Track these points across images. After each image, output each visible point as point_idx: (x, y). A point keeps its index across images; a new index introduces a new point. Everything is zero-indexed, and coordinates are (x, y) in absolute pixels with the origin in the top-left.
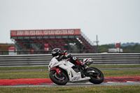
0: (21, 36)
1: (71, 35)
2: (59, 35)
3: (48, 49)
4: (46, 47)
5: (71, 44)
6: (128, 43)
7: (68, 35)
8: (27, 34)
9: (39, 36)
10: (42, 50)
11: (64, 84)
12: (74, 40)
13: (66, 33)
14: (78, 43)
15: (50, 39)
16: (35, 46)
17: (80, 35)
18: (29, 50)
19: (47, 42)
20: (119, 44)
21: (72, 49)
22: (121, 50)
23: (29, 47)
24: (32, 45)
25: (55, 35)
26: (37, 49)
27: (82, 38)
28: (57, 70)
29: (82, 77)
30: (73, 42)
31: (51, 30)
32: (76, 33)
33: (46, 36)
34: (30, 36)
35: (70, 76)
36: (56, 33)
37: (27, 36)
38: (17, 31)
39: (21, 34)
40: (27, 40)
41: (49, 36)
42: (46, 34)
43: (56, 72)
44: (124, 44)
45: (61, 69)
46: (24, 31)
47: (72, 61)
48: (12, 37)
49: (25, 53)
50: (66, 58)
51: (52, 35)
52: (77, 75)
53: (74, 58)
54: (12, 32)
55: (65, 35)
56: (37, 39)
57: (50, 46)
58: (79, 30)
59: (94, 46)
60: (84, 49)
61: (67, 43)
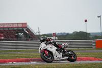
1: (20, 27)
2: (11, 28)
3: (3, 38)
4: (2, 36)
5: (20, 34)
6: (61, 33)
7: (18, 28)
11: (51, 62)
12: (22, 31)
13: (16, 26)
14: (25, 33)
15: (5, 31)
17: (27, 27)
19: (2, 33)
20: (55, 34)
21: (21, 38)
22: (57, 38)
25: (8, 28)
27: (28, 30)
28: (46, 52)
29: (63, 57)
30: (21, 33)
31: (5, 24)
32: (24, 26)
35: (55, 56)
36: (9, 26)
43: (45, 53)
44: (58, 34)
45: (48, 51)
47: (55, 45)
51: (6, 28)
52: (59, 55)
53: (57, 43)
55: (16, 27)
57: (4, 36)
58: (26, 24)
59: (37, 35)
60: (29, 37)
61: (17, 33)
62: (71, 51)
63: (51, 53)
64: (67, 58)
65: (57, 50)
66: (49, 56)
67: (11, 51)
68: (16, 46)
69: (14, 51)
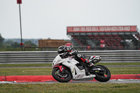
0: (77, 32)
1: (128, 32)
2: (115, 32)
3: (104, 46)
4: (102, 43)
5: (127, 40)
7: (124, 32)
8: (83, 30)
9: (95, 32)
10: (98, 46)
12: (130, 37)
13: (122, 30)
14: (134, 40)
15: (107, 36)
16: (91, 42)
17: (136, 31)
18: (85, 46)
19: (103, 39)
21: (128, 46)
23: (85, 43)
24: (89, 41)
25: (111, 32)
26: (94, 45)
27: (138, 35)
28: (61, 67)
30: (129, 39)
31: (107, 27)
32: (133, 30)
33: (102, 32)
34: (86, 32)
36: (113, 30)
37: (83, 32)
38: (73, 27)
39: (77, 30)
40: (83, 36)
41: (105, 32)
42: (102, 30)
43: (59, 69)
46: (80, 27)
48: (68, 33)
49: (82, 49)
50: (70, 55)
51: (108, 32)
52: (81, 73)
53: (79, 56)
54: (68, 28)
55: (121, 32)
56: (93, 36)
57: (106, 43)
58: (136, 26)
61: (124, 39)
62: (101, 66)
63: (68, 69)
64: (94, 76)
65: (77, 65)
66: (64, 74)
67: (115, 64)
68: (122, 57)
69: (119, 64)
